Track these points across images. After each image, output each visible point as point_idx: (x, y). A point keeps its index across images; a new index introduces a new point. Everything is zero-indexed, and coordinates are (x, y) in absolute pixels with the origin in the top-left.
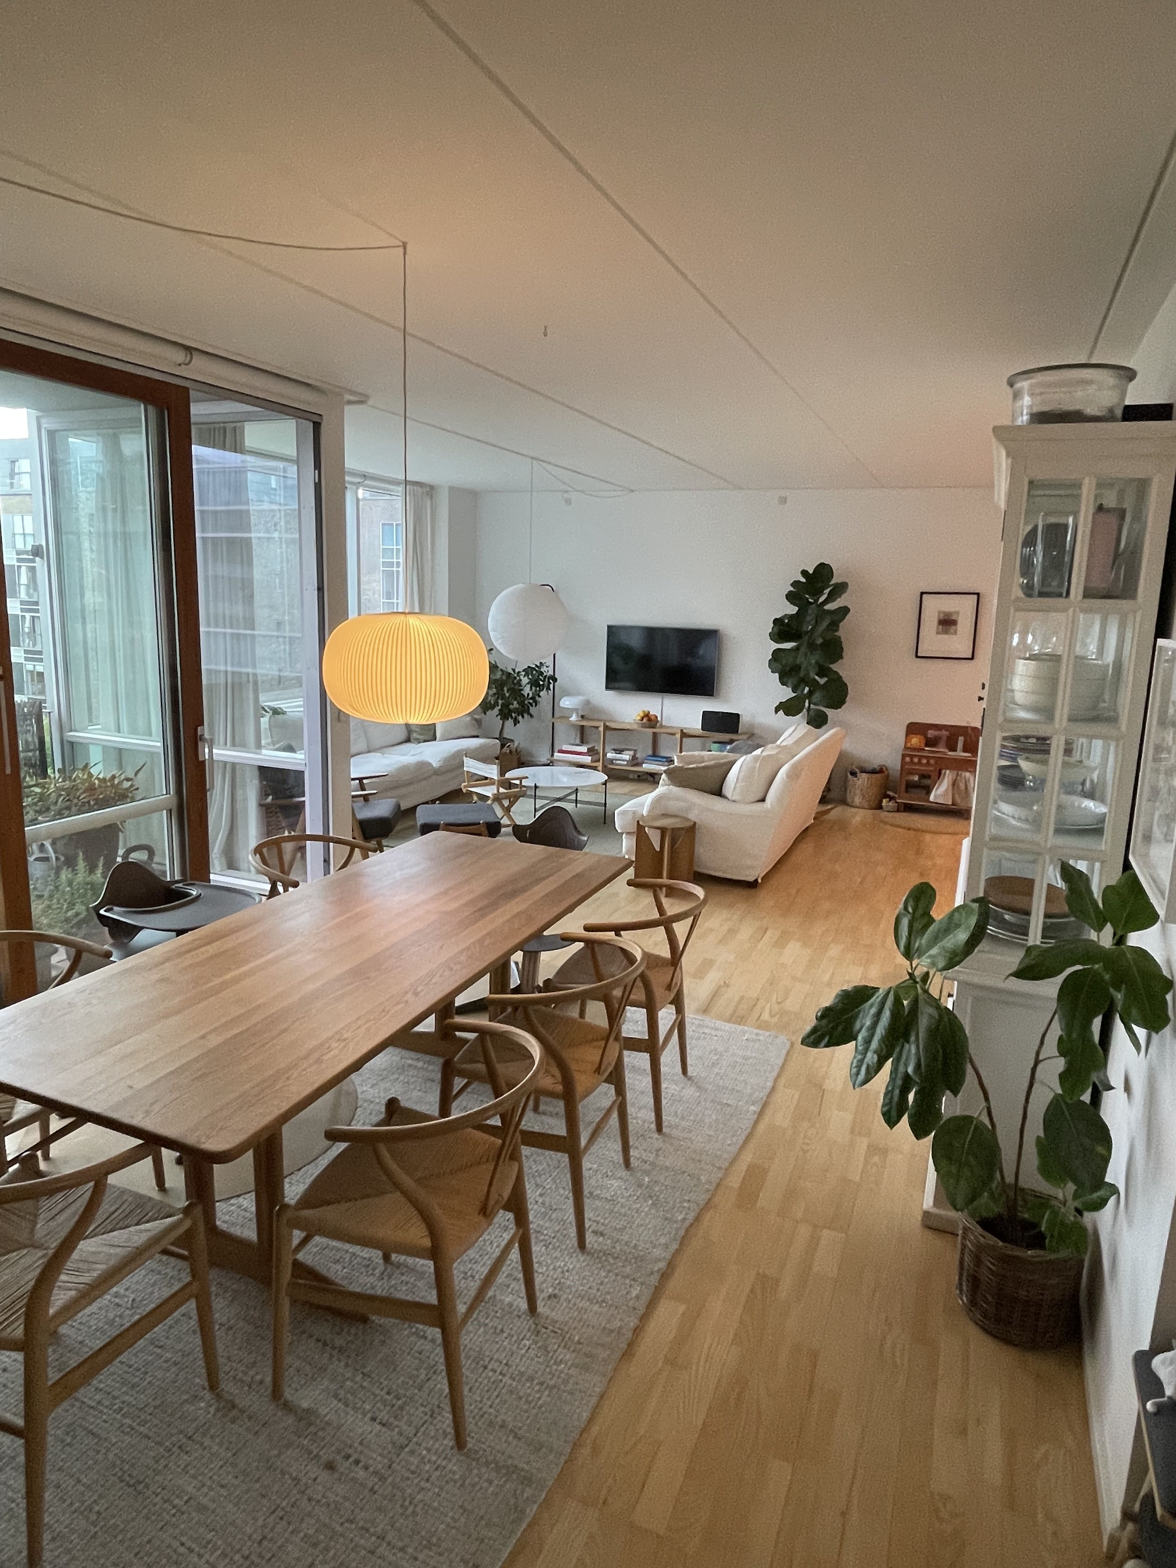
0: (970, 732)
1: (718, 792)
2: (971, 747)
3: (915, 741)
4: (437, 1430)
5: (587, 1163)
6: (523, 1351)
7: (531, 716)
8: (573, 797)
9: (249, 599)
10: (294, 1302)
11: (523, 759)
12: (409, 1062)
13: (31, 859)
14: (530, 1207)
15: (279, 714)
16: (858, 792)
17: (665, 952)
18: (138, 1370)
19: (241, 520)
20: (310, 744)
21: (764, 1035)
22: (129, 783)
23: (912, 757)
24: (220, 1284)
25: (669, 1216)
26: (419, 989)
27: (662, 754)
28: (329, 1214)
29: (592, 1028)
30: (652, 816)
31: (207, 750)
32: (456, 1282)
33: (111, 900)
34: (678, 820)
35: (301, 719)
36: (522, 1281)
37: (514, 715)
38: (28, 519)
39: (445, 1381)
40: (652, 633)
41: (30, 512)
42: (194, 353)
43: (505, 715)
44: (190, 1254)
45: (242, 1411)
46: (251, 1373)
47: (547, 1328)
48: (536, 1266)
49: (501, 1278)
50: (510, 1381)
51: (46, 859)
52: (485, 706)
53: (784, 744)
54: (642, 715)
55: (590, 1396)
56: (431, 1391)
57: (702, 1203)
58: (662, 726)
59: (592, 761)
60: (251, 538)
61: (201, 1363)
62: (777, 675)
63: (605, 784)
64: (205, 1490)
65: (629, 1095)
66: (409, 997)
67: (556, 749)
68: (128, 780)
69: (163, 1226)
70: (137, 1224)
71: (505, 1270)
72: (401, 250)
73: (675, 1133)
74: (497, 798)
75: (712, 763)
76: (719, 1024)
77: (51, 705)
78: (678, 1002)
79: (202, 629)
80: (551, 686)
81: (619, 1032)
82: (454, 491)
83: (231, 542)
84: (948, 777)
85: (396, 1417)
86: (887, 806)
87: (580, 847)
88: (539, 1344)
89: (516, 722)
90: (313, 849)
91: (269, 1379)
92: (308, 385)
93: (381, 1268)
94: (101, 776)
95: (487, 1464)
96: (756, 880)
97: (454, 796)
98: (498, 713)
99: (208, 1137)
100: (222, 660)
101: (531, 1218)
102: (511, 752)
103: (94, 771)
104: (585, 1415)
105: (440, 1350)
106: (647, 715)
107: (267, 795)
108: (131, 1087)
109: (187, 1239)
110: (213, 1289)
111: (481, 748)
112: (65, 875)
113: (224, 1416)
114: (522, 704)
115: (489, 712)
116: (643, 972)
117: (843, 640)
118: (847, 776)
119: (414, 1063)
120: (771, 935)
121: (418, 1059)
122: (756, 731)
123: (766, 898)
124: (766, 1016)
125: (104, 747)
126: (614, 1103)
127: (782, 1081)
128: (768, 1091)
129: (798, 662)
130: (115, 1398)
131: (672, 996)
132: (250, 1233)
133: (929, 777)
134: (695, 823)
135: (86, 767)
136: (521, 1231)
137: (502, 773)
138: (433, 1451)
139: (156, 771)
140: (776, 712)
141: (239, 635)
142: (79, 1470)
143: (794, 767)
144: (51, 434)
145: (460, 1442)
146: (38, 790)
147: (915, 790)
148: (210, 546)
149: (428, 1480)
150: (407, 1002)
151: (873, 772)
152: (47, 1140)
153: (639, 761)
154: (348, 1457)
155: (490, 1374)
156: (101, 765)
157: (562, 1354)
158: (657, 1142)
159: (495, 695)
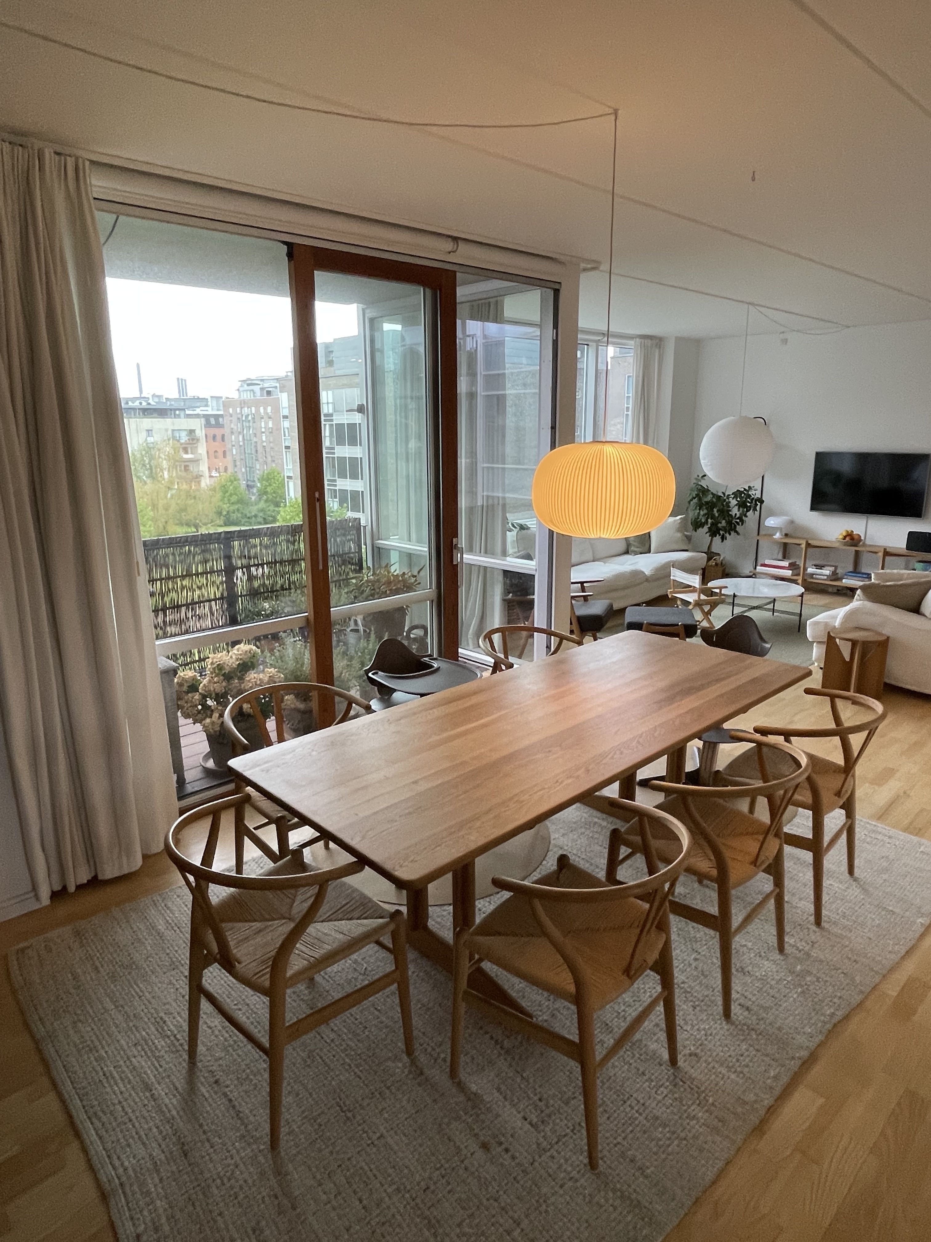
1: (916, 609)
4: (576, 1145)
5: (738, 941)
6: (659, 1098)
7: (738, 533)
8: (770, 606)
11: (727, 571)
12: (596, 820)
13: (348, 630)
15: (523, 529)
17: (841, 761)
18: (361, 1023)
20: (540, 553)
22: (414, 579)
25: (817, 1007)
27: (863, 571)
28: (499, 943)
29: (755, 822)
30: (845, 629)
31: (459, 555)
33: (378, 666)
34: (870, 634)
37: (721, 532)
40: (863, 458)
42: (459, 242)
43: (714, 532)
44: (395, 948)
45: (427, 1079)
47: (684, 1083)
50: (644, 1122)
51: (357, 631)
52: (697, 525)
54: (844, 534)
55: (717, 1159)
57: (854, 1003)
58: (864, 545)
59: (792, 575)
63: (802, 596)
64: (393, 1133)
65: (787, 887)
66: (582, 773)
67: (759, 563)
68: (415, 576)
70: (358, 918)
71: (651, 1020)
72: (613, 117)
73: (835, 930)
74: (699, 604)
75: (912, 581)
76: (893, 832)
77: (366, 521)
78: (849, 807)
80: (758, 507)
81: (781, 826)
82: (680, 340)
85: (543, 1122)
87: (762, 653)
88: (675, 1095)
89: (723, 538)
90: (539, 639)
91: (448, 1060)
92: (551, 259)
94: (396, 573)
95: (614, 1191)
97: (662, 600)
98: (707, 530)
99: (401, 866)
102: (717, 564)
103: (392, 569)
104: (710, 1175)
106: (850, 535)
107: (509, 592)
111: (689, 559)
113: (414, 1078)
114: (730, 523)
115: (700, 530)
116: (809, 777)
121: (603, 819)
125: (400, 551)
126: (771, 893)
130: (343, 1040)
131: (842, 801)
134: (888, 638)
135: (387, 566)
136: (666, 993)
137: (705, 582)
138: (569, 1162)
144: (372, 320)
145: (592, 1164)
149: (561, 1187)
153: (839, 576)
154: (501, 1144)
155: (628, 1109)
156: (397, 564)
157: (694, 1109)
158: (815, 934)
159: (704, 515)
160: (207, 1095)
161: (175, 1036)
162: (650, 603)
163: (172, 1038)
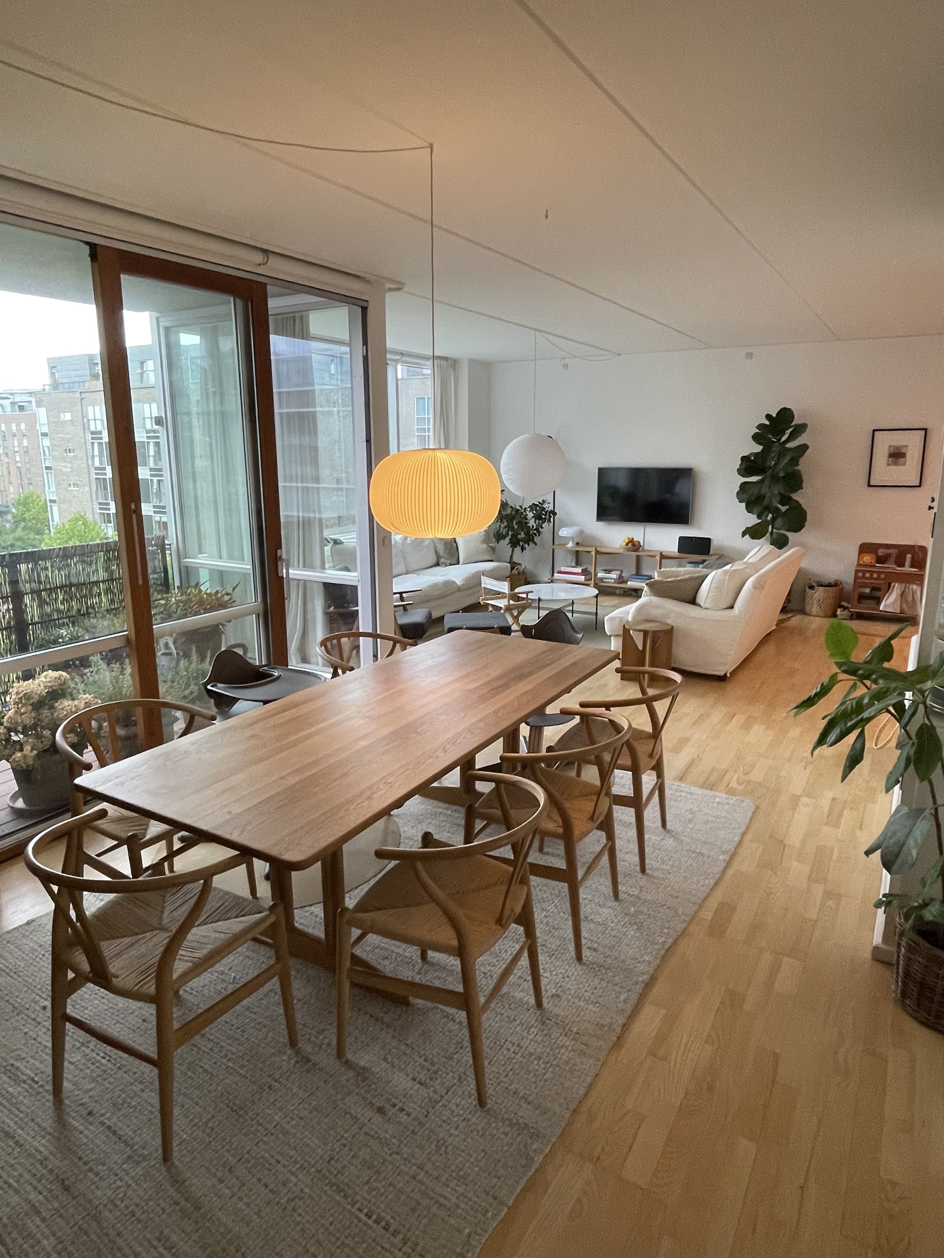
0: (917, 550)
1: (693, 601)
2: (919, 562)
3: (868, 559)
4: (464, 1091)
5: (583, 894)
6: (531, 1037)
7: (536, 544)
8: (570, 608)
9: (315, 461)
10: (354, 985)
11: (529, 579)
12: (441, 810)
13: (159, 654)
14: (537, 925)
15: (338, 544)
16: (815, 602)
17: (649, 729)
18: (238, 1028)
19: (307, 397)
20: (362, 565)
21: (733, 800)
22: (229, 597)
23: (864, 572)
24: (298, 971)
25: (651, 939)
26: (448, 747)
27: (644, 573)
28: (379, 917)
29: (587, 784)
30: (636, 621)
31: (284, 571)
32: (478, 980)
33: (215, 678)
34: (657, 624)
35: (355, 548)
36: (531, 982)
37: (521, 543)
38: (154, 406)
39: (470, 1054)
40: (637, 473)
41: (154, 400)
42: (270, 254)
43: (514, 543)
44: (275, 942)
45: (315, 1065)
46: (321, 1037)
47: (551, 1020)
48: (542, 971)
49: (512, 979)
50: (521, 1059)
51: (171, 654)
52: (499, 537)
53: (751, 561)
54: (627, 541)
55: (586, 1075)
56: (459, 1061)
57: (680, 931)
58: (643, 550)
59: (586, 580)
60: (315, 412)
61: (284, 1027)
62: (744, 504)
63: (596, 597)
64: (288, 1119)
65: (618, 843)
66: (440, 753)
67: (556, 570)
68: (228, 594)
69: (254, 920)
70: (236, 917)
71: (517, 972)
72: (429, 149)
73: (656, 874)
74: (509, 609)
75: (688, 576)
76: (693, 789)
77: (171, 540)
78: (658, 768)
79: (280, 484)
80: (552, 519)
81: (609, 788)
82: (474, 363)
83: (301, 415)
84: (897, 589)
85: (431, 1079)
86: (842, 615)
87: (576, 642)
88: (545, 1032)
89: (523, 549)
90: (365, 643)
91: (334, 1043)
92: (358, 277)
93: (420, 965)
94: (208, 591)
95: (503, 1121)
96: (726, 674)
97: (475, 607)
98: (508, 542)
99: (287, 850)
100: (295, 507)
101: (538, 934)
102: (519, 573)
103: (203, 588)
104: (582, 1092)
105: (465, 1032)
106: (631, 541)
107: (330, 607)
108: (230, 812)
109: (272, 931)
110: (293, 973)
111: (495, 569)
112: (183, 663)
113: (302, 1067)
114: (527, 534)
115: (502, 542)
116: (628, 740)
117: (803, 473)
118: (804, 590)
119: (445, 811)
120: (739, 719)
121: (447, 808)
122: (725, 553)
123: (733, 690)
124: (734, 784)
125: (210, 570)
126: (604, 848)
127: (748, 837)
128: (735, 844)
129: (763, 492)
130: (222, 1047)
131: (654, 763)
132: (319, 932)
133: (878, 589)
134: (672, 627)
135: (197, 585)
136: (530, 941)
137: (512, 588)
138: (461, 1107)
139: (248, 588)
140: (743, 536)
141: (307, 487)
142: (197, 1096)
143: (759, 578)
144: (167, 329)
145: (481, 1101)
146: (163, 602)
147: (868, 602)
148: (285, 418)
149: (456, 1129)
150: (437, 757)
151: (830, 585)
152: (172, 855)
153: (625, 579)
154: (394, 1106)
155: (506, 1052)
156: (208, 583)
157: (563, 1041)
158: (643, 881)
159: (505, 527)
160: (81, 1128)
161: (33, 1080)
162: (467, 609)
163: (29, 1082)
